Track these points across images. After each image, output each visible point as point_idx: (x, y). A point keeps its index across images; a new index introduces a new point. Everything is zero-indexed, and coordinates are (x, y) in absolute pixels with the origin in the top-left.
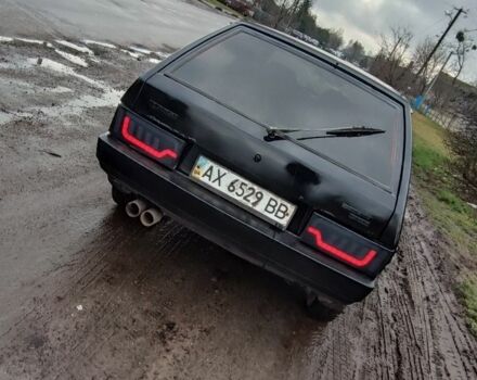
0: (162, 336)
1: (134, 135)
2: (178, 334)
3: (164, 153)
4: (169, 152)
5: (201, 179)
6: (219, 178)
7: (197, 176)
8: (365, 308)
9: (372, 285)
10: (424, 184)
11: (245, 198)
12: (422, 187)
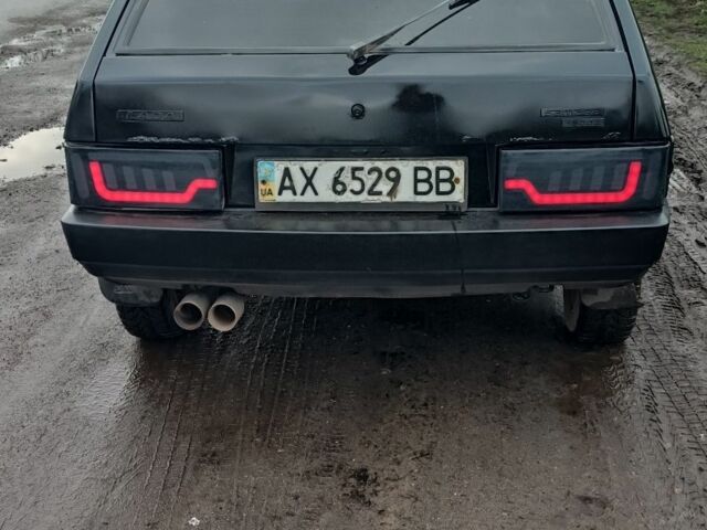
0: (357, 496)
1: (122, 186)
2: (380, 479)
3: (192, 190)
4: (199, 183)
5: (279, 199)
6: (309, 181)
7: (268, 198)
8: (678, 290)
9: (663, 220)
10: (673, 23)
11: (371, 192)
12: (671, 30)
